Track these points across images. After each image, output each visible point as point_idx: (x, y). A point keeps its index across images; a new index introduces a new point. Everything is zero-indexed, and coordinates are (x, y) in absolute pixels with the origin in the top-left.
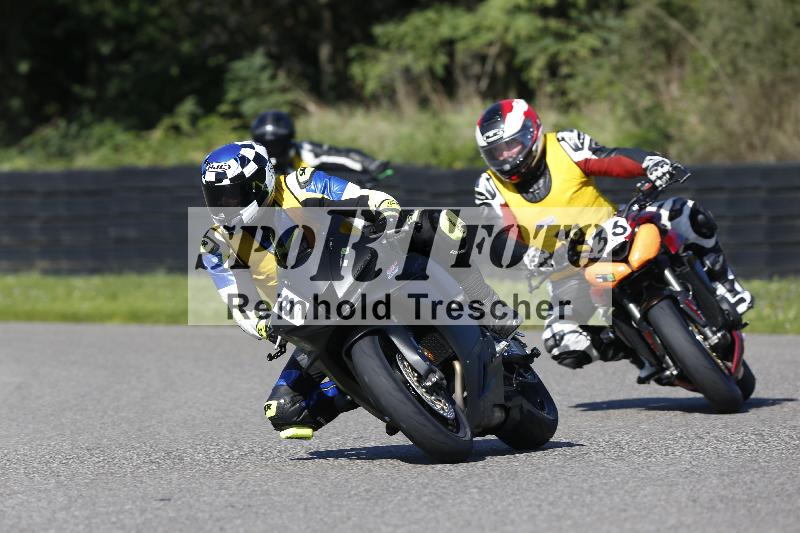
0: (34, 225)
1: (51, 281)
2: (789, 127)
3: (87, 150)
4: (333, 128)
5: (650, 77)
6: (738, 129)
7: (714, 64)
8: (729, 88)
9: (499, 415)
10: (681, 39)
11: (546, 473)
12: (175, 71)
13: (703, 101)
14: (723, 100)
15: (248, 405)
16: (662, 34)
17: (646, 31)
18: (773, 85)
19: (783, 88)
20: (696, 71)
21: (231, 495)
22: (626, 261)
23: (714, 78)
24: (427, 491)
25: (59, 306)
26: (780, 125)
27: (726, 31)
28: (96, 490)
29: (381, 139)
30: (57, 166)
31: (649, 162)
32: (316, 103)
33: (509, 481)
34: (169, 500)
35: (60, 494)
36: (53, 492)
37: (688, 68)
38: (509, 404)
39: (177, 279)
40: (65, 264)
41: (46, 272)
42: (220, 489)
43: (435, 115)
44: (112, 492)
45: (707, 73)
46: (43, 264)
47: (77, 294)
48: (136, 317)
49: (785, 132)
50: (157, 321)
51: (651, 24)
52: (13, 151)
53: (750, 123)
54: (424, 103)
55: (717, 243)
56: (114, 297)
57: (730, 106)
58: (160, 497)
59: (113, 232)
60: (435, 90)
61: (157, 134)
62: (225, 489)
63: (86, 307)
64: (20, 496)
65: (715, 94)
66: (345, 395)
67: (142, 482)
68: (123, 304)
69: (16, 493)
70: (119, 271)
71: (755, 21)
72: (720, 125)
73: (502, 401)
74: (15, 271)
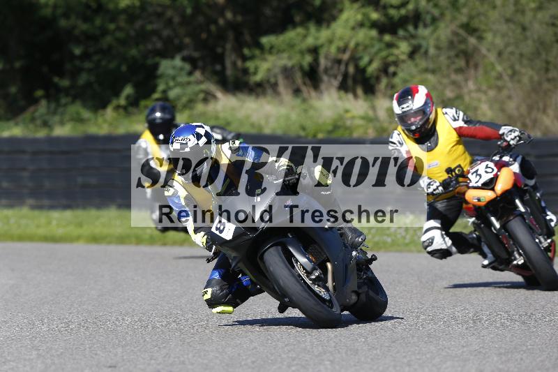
0: (25, 174)
1: (36, 213)
2: (551, 112)
3: (62, 123)
4: (233, 109)
5: (454, 77)
6: (515, 113)
7: (499, 68)
8: (510, 85)
9: (354, 298)
10: (476, 49)
11: (378, 351)
12: (124, 68)
13: (492, 93)
14: (505, 93)
15: (171, 301)
16: (462, 47)
17: (451, 44)
18: (540, 84)
19: (546, 86)
20: (486, 72)
21: (159, 364)
22: (493, 189)
23: (499, 77)
24: (295, 362)
25: (41, 231)
26: (544, 111)
27: (507, 45)
28: (64, 359)
29: (267, 117)
30: (42, 134)
31: (504, 130)
32: (222, 92)
33: (352, 356)
34: (115, 367)
35: (39, 362)
36: (34, 361)
37: (481, 71)
38: (360, 291)
39: (124, 212)
40: (46, 202)
41: (33, 208)
42: (151, 359)
43: (304, 100)
44: (76, 361)
45: (494, 74)
46: (31, 201)
47: (54, 222)
48: (95, 239)
49: (548, 116)
50: (110, 243)
51: (455, 39)
52: (11, 123)
53: (523, 109)
54: (297, 92)
55: (536, 183)
56: (80, 225)
57: (509, 97)
58: (108, 365)
59: (80, 180)
60: (305, 84)
61: (109, 112)
62: (155, 360)
63: (60, 232)
64: (11, 363)
65: (500, 89)
66: (256, 285)
67: (96, 354)
68: (86, 230)
69: (10, 361)
70: (84, 207)
71: (526, 38)
72: (503, 110)
73: (356, 289)
74: (11, 206)
